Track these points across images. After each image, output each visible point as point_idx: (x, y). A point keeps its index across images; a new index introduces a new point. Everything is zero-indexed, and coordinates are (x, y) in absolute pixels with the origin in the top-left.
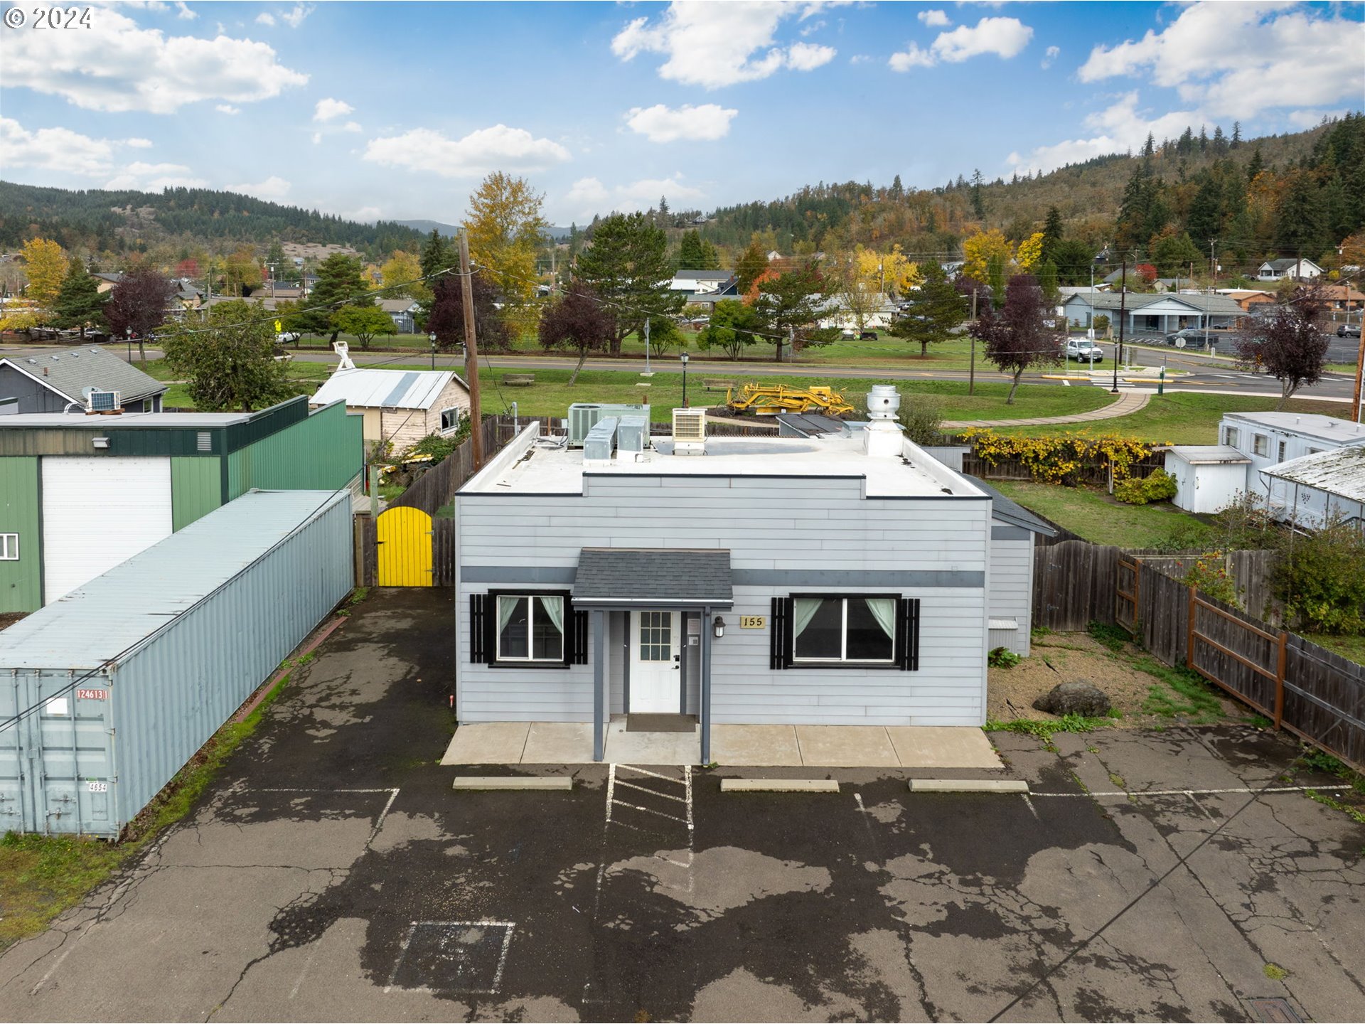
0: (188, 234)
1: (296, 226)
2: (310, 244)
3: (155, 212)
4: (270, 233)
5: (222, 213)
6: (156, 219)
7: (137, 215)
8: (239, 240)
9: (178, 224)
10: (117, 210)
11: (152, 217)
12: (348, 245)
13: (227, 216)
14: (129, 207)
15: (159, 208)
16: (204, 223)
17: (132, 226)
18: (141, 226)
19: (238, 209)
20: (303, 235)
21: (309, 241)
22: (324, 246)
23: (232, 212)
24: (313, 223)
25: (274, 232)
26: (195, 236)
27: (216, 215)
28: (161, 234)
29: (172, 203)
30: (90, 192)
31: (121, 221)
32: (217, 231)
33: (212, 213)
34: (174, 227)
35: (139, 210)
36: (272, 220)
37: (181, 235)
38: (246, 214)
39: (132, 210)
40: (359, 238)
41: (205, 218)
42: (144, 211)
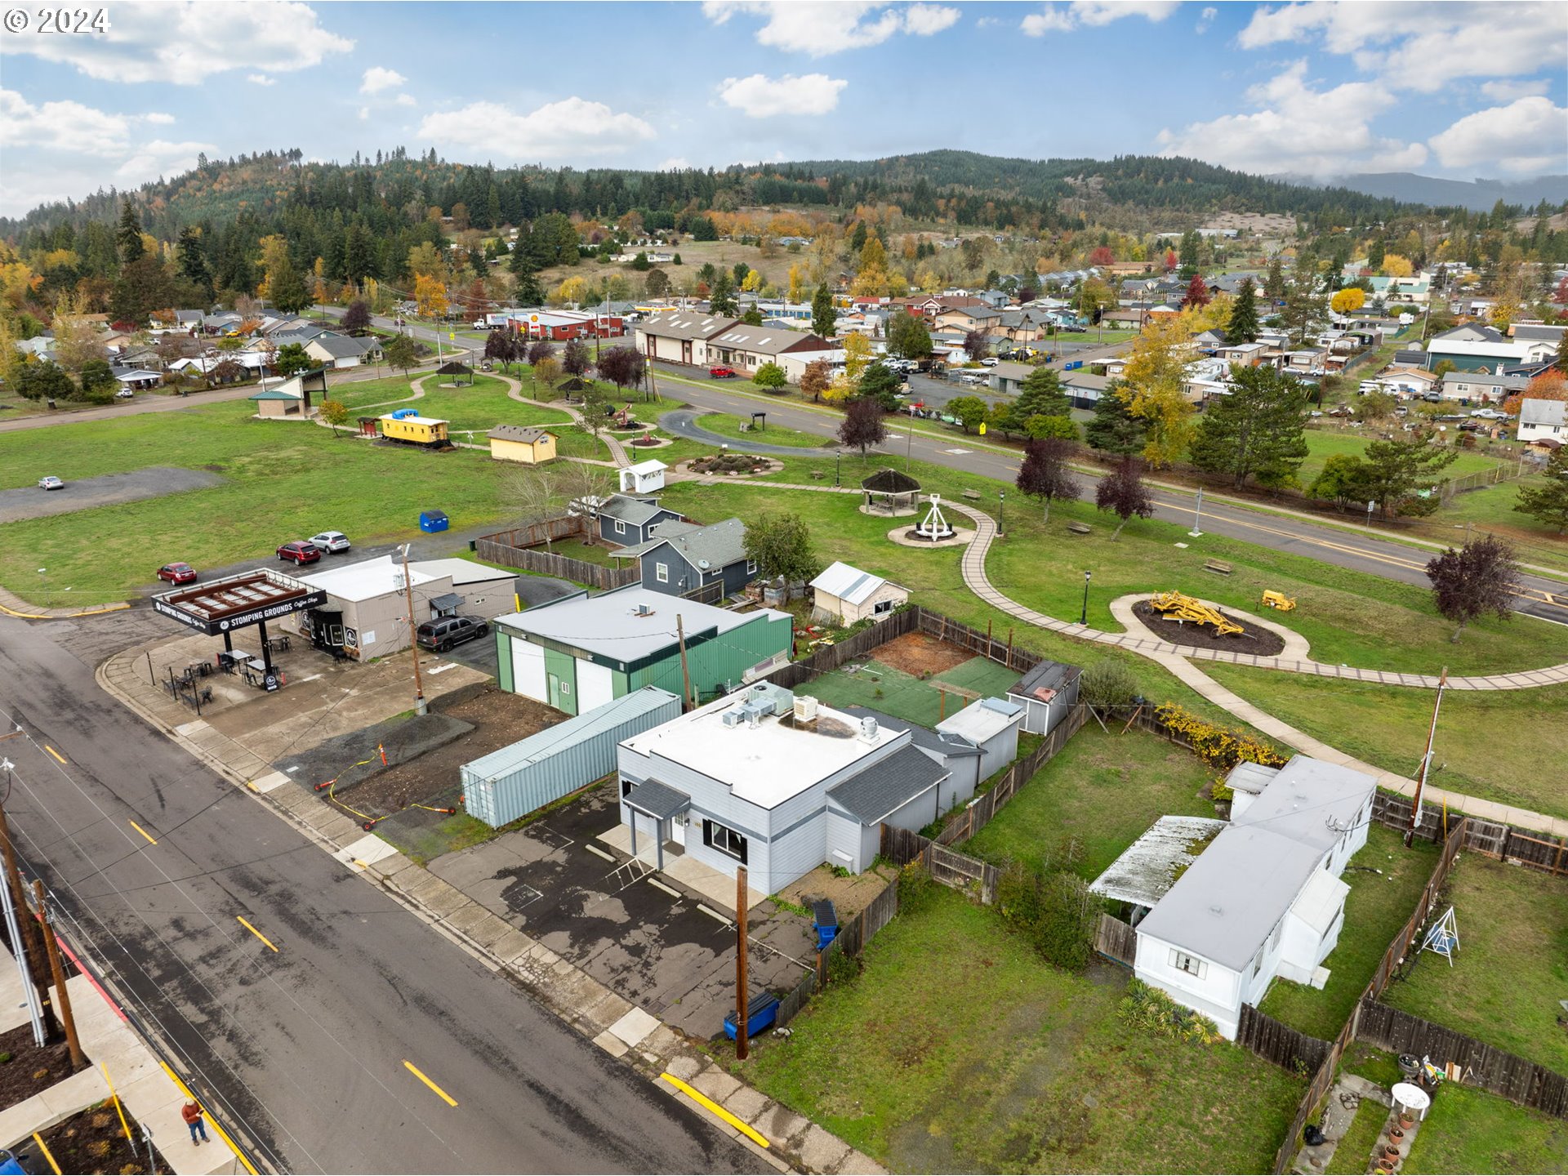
0: (1130, 203)
1: (1237, 194)
2: (1248, 214)
3: (1103, 182)
4: (1210, 202)
5: (1166, 181)
6: (1104, 189)
7: (1087, 185)
8: (1178, 210)
9: (1123, 193)
10: (1069, 180)
11: (1099, 187)
12: (1289, 214)
13: (1170, 184)
14: (1081, 177)
15: (1108, 177)
16: (1147, 192)
17: (1081, 196)
18: (1089, 196)
19: (1183, 178)
20: (1243, 204)
21: (1248, 210)
22: (1263, 215)
23: (1176, 180)
24: (1256, 190)
25: (1214, 201)
26: (1137, 206)
27: (1160, 183)
28: (1105, 205)
29: (1120, 172)
30: (1050, 161)
31: (1070, 191)
32: (1157, 201)
33: (1156, 181)
34: (1118, 196)
35: (1088, 180)
36: (1214, 187)
37: (1123, 204)
38: (1190, 181)
39: (1083, 180)
40: (1303, 206)
41: (1148, 187)
42: (1094, 181)
